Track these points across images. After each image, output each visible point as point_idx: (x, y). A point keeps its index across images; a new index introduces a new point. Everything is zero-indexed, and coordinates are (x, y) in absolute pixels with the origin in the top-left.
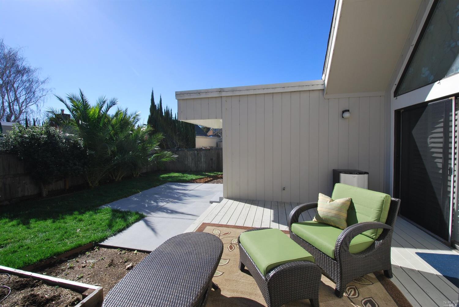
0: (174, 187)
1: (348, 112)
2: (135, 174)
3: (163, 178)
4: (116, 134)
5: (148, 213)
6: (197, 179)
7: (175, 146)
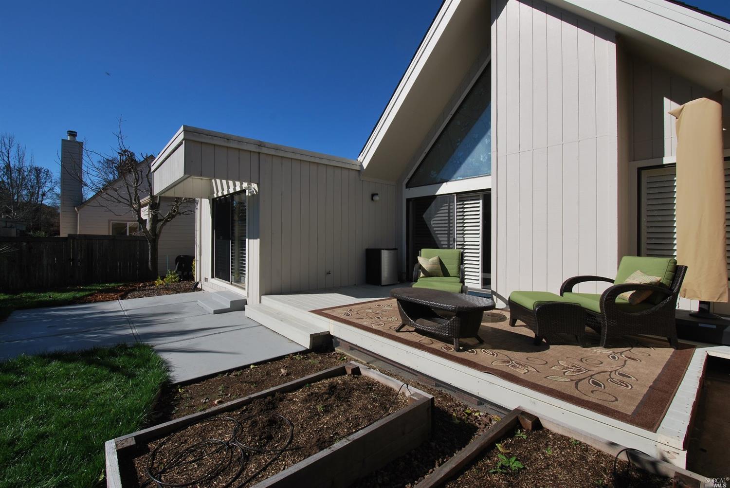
1: (377, 195)
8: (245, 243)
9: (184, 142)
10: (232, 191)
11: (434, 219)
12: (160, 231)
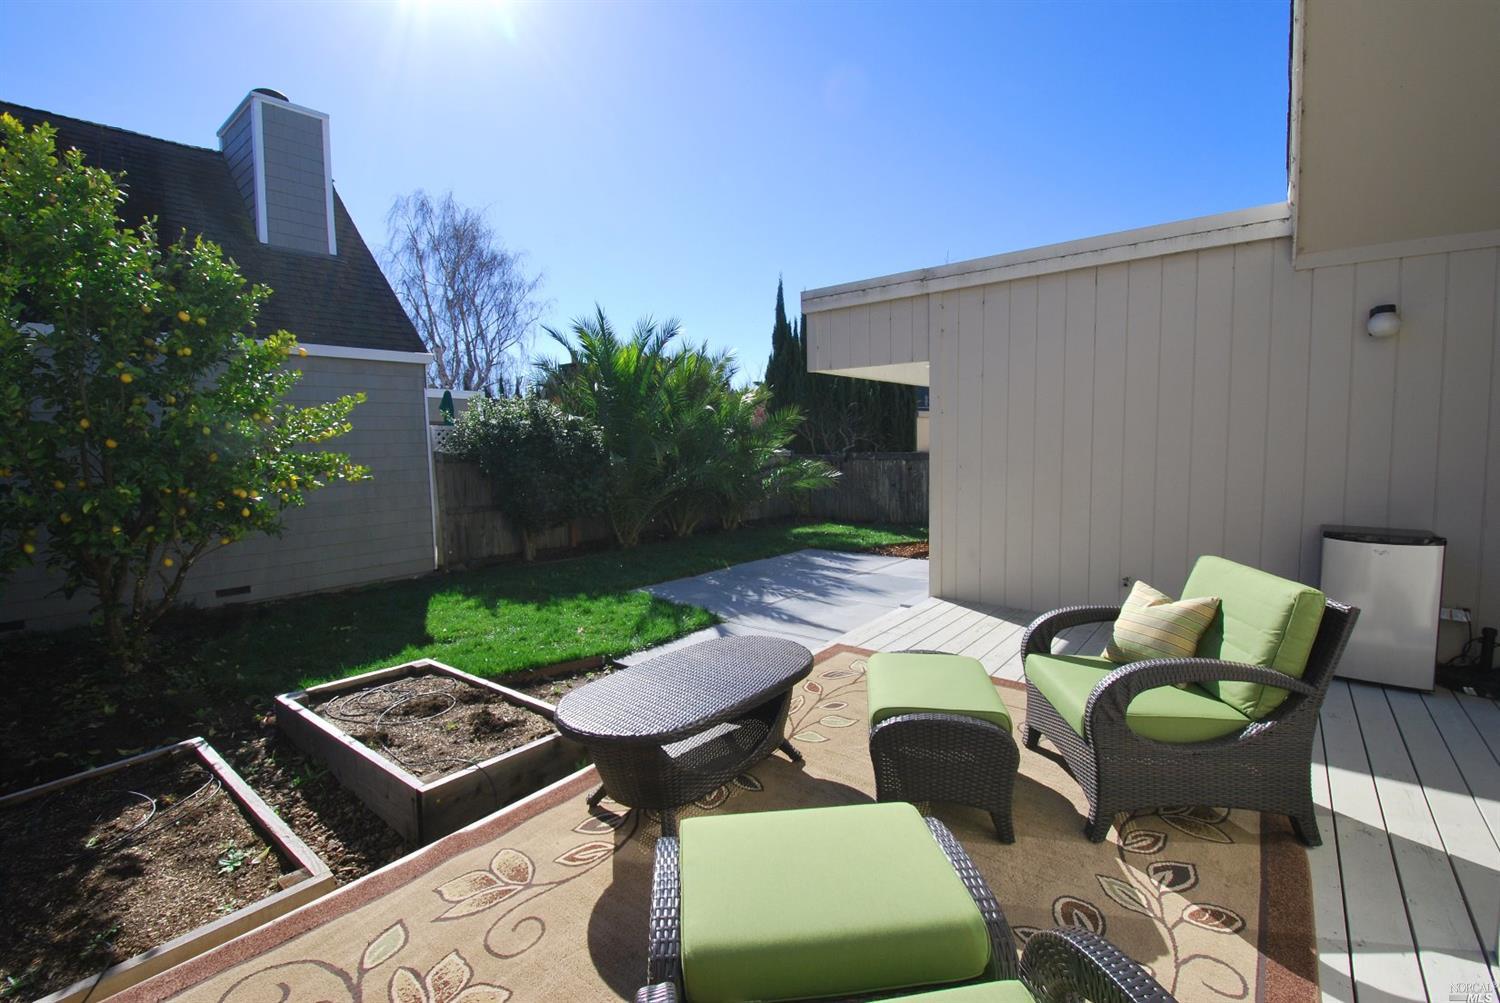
0: (820, 560)
1: (1392, 313)
2: (727, 521)
3: (799, 535)
4: (675, 412)
5: (732, 615)
6: (892, 546)
7: (845, 446)
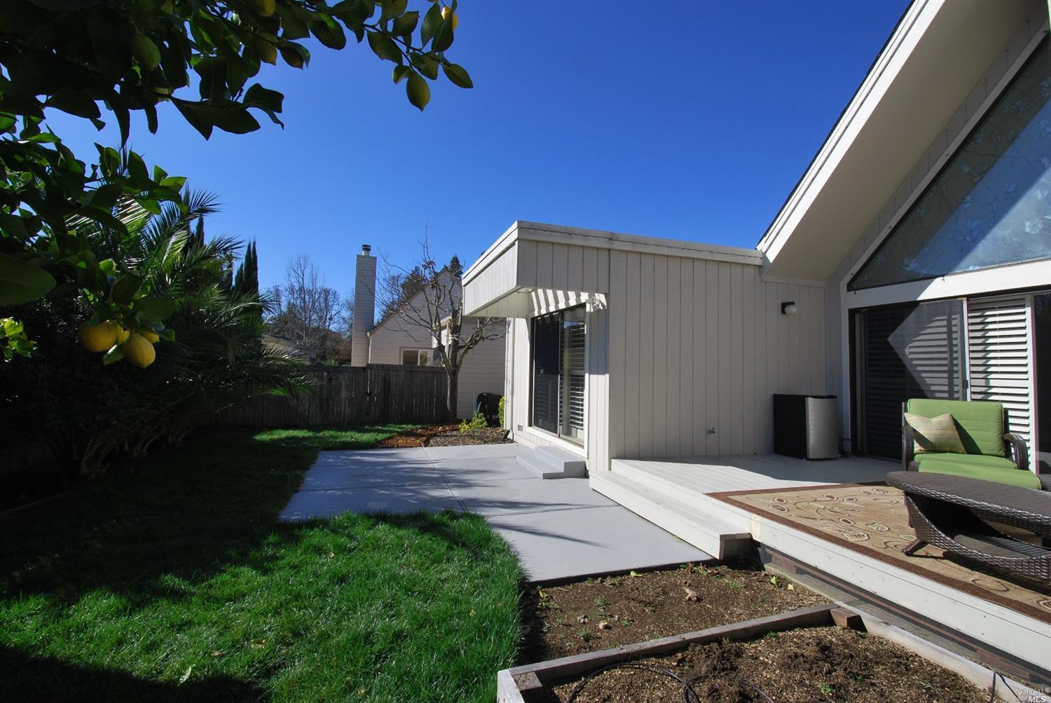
1: (792, 305)
8: (583, 380)
9: (517, 243)
10: (562, 306)
11: (910, 345)
12: (461, 361)
